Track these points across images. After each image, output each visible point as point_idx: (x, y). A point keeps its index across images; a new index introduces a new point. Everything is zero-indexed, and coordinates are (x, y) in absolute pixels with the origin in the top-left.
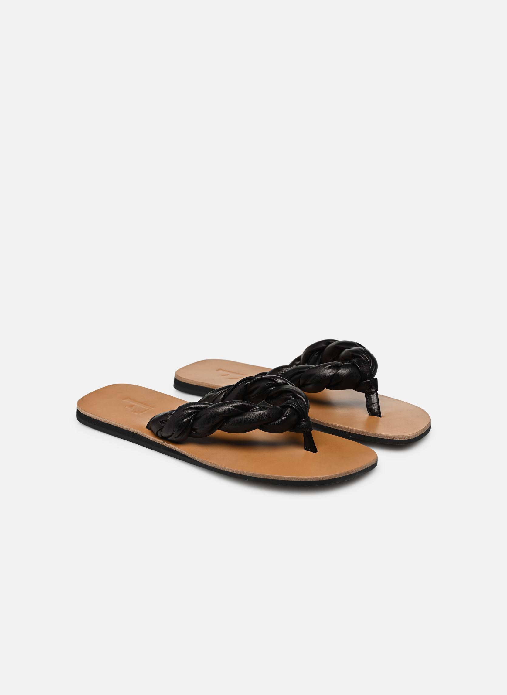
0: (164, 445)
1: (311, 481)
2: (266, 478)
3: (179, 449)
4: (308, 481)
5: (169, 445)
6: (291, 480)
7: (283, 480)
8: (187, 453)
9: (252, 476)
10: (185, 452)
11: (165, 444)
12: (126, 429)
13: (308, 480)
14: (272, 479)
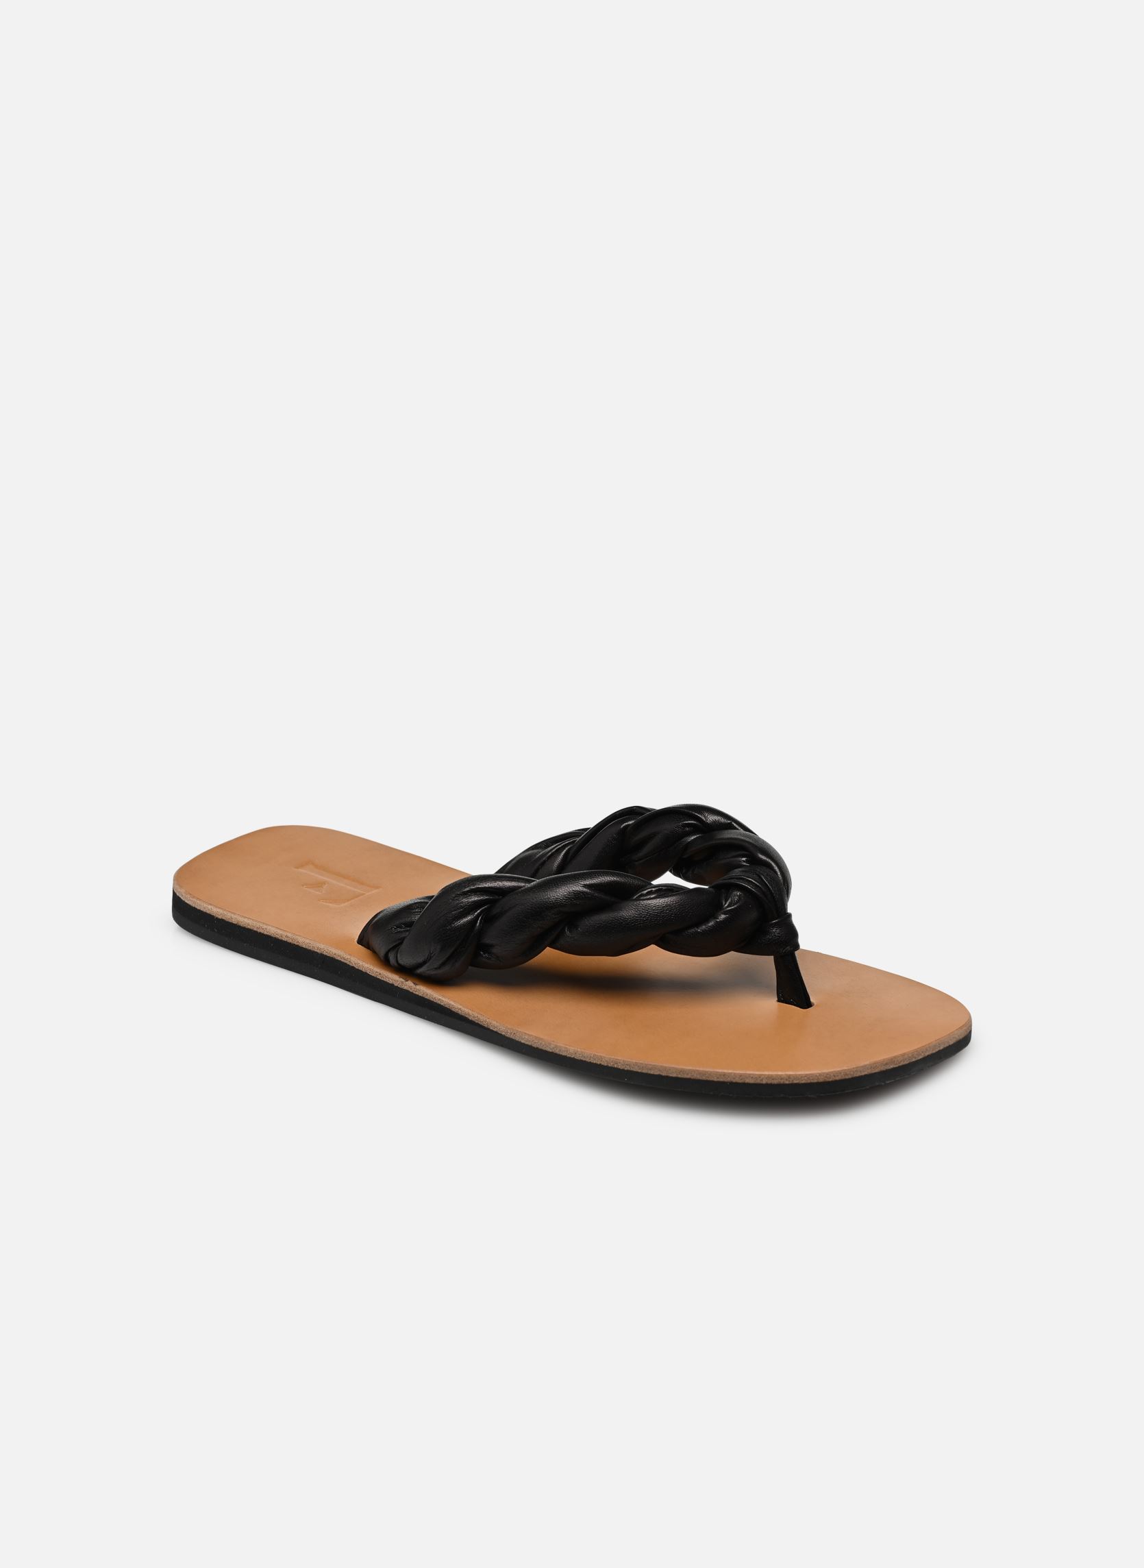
0: (405, 988)
1: (796, 1084)
2: (674, 1075)
3: (443, 999)
4: (786, 1085)
5: (418, 987)
6: (740, 1081)
7: (722, 1080)
8: (467, 1010)
9: (640, 1071)
10: (460, 1007)
11: (409, 985)
12: (304, 946)
13: (787, 1082)
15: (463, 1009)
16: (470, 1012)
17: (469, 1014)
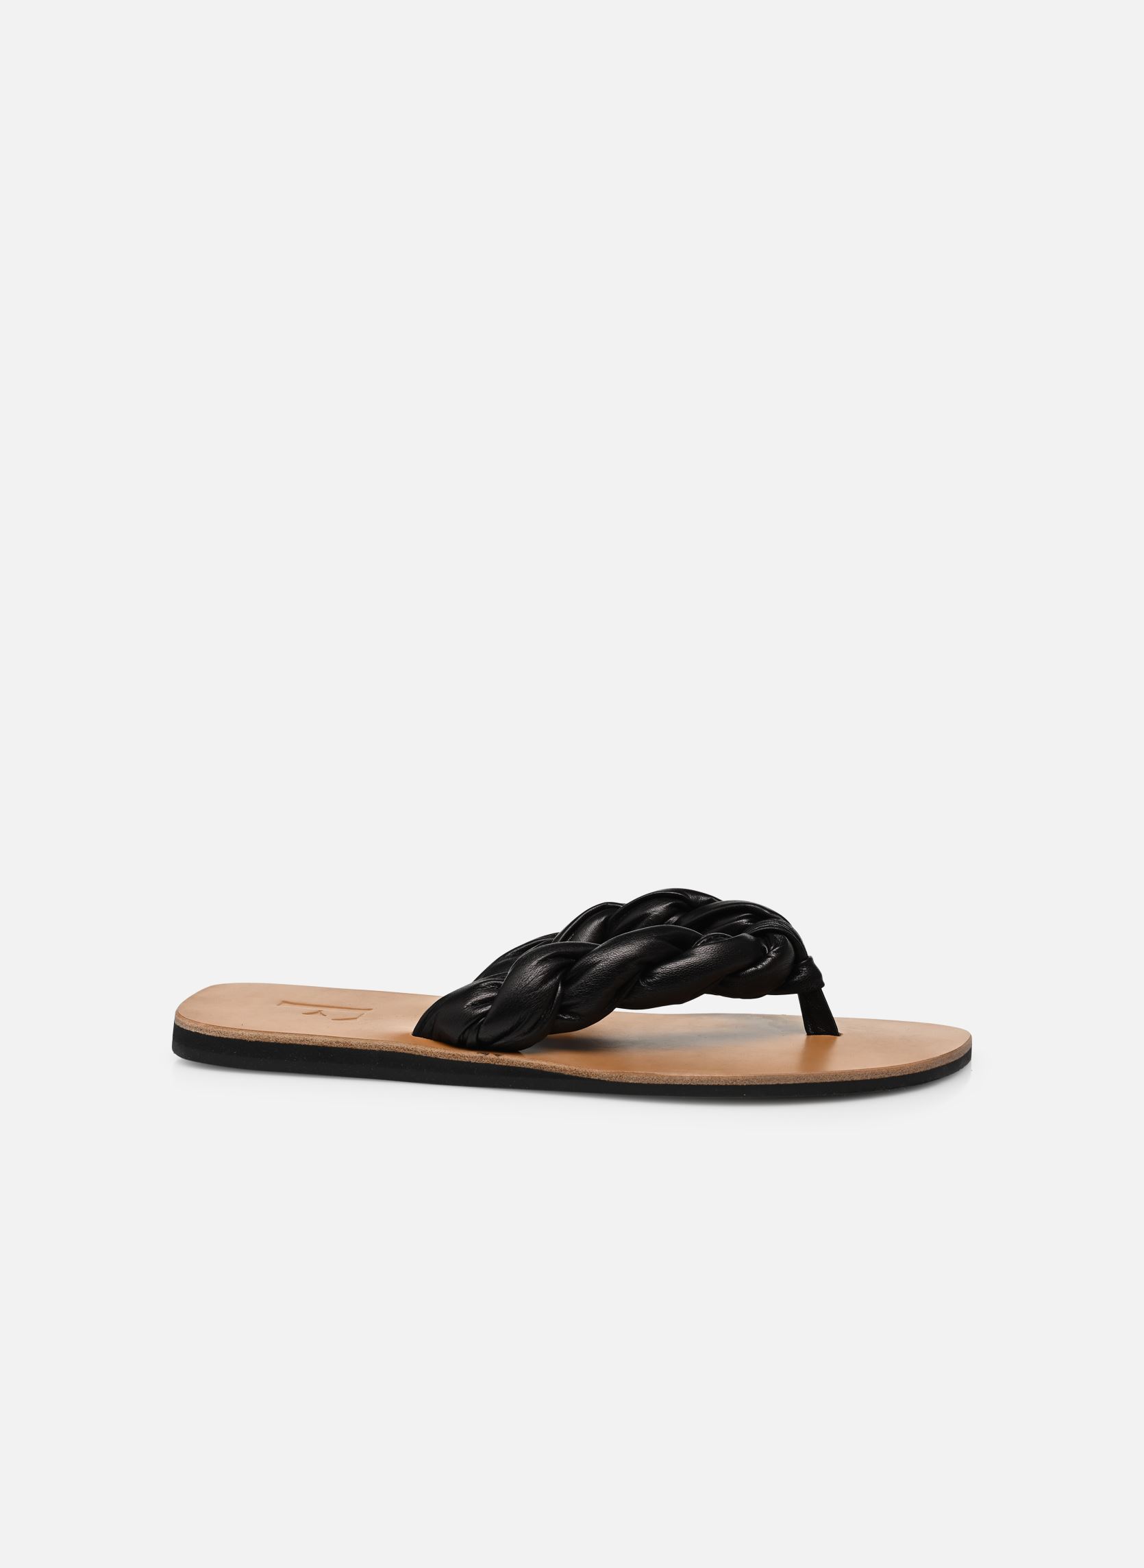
0: (486, 1061)
1: (893, 1077)
2: (792, 1082)
5: (501, 1057)
11: (491, 1058)
14: (808, 1082)
15: (557, 1065)
16: (566, 1067)
17: (565, 1070)
